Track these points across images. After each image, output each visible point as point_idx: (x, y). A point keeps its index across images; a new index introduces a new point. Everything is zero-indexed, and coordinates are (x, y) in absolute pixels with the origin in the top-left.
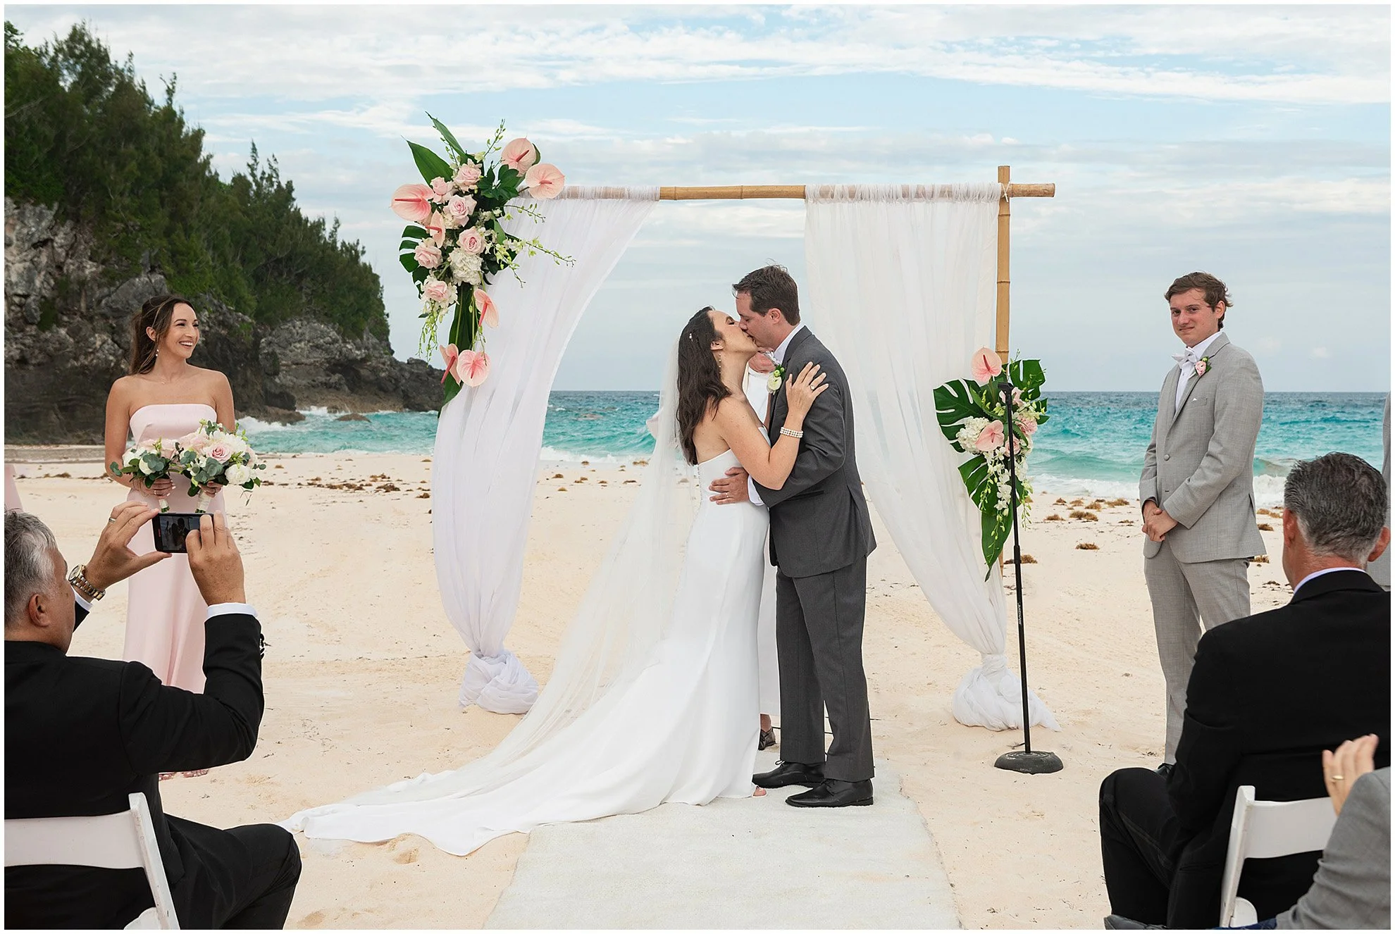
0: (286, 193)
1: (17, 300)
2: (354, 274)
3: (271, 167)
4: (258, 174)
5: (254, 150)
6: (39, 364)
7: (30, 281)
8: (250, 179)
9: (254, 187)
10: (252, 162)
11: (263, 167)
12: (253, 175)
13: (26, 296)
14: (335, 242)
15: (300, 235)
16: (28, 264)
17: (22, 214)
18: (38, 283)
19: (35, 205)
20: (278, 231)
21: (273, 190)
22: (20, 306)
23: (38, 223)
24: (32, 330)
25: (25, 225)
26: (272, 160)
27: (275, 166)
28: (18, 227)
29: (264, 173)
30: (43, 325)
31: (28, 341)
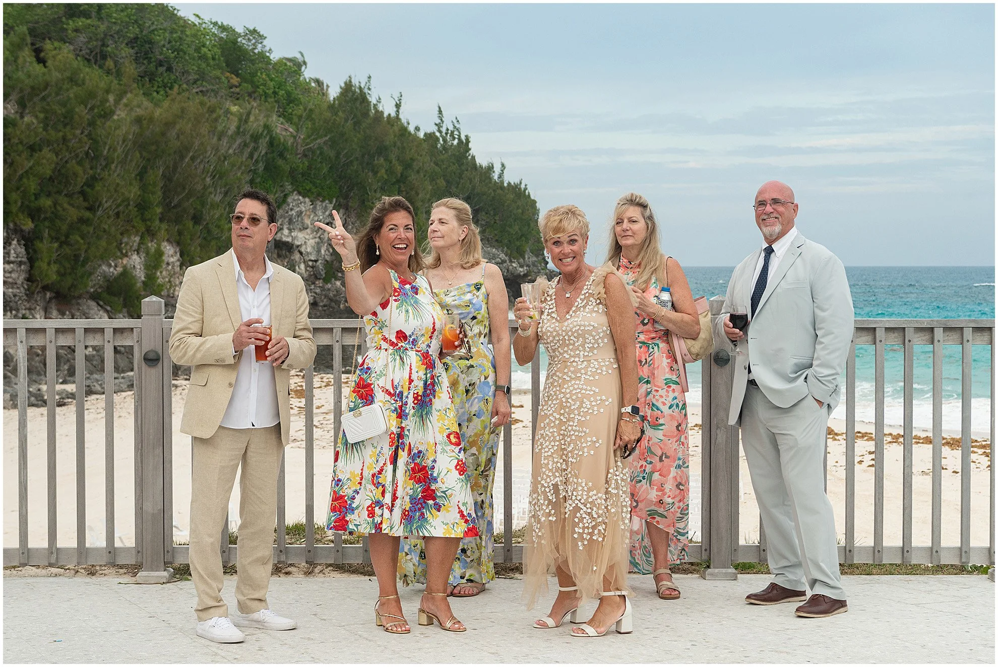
0: (464, 145)
1: (310, 263)
2: (518, 208)
3: (455, 127)
4: (444, 130)
5: (440, 112)
6: (325, 306)
7: (319, 251)
8: (438, 134)
9: (442, 142)
10: (438, 121)
11: (448, 125)
12: (440, 132)
13: (316, 261)
14: (502, 182)
15: (477, 179)
16: (317, 240)
17: (315, 208)
18: (323, 252)
19: (322, 201)
20: (460, 177)
21: (456, 142)
22: (312, 267)
23: (324, 213)
24: (319, 283)
25: (316, 215)
26: (455, 121)
27: (457, 126)
28: (312, 217)
29: (448, 130)
30: (326, 280)
31: (318, 291)
